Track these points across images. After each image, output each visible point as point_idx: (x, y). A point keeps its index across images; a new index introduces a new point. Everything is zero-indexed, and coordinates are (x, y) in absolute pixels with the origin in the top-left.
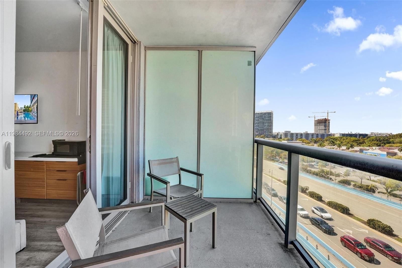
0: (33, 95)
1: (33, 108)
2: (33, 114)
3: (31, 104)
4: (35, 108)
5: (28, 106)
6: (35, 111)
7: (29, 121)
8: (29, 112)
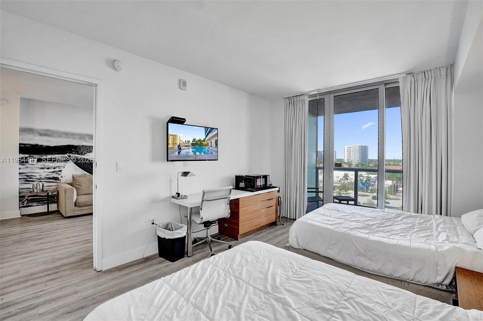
0: (209, 129)
1: (209, 142)
2: (209, 148)
3: (206, 137)
4: (212, 142)
5: (200, 139)
6: (212, 145)
7: (203, 155)
8: (203, 146)
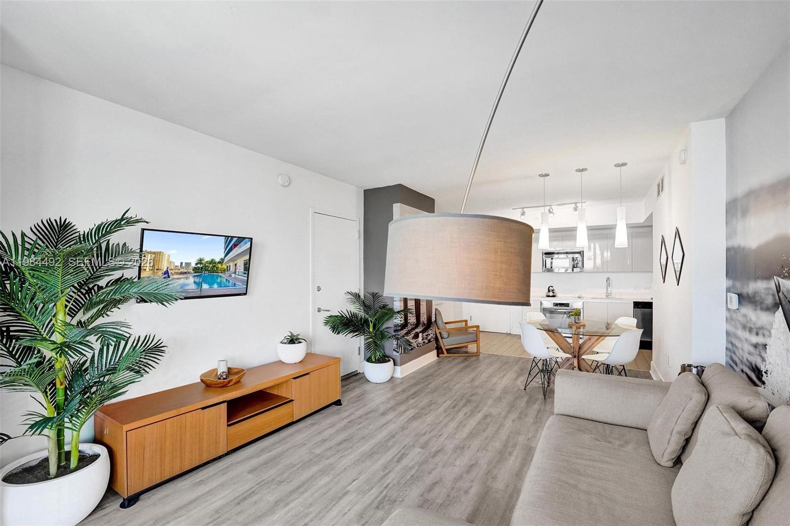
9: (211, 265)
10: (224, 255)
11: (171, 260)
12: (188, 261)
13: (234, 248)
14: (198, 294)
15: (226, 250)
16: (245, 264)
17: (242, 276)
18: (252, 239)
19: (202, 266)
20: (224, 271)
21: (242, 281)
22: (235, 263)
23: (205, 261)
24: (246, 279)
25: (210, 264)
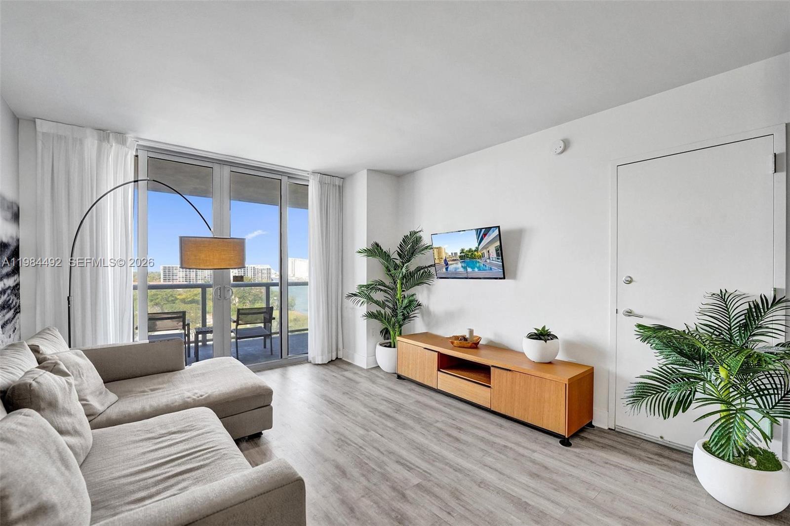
9: (470, 254)
10: (477, 244)
11: (446, 251)
12: (455, 252)
13: (485, 237)
14: (465, 276)
15: (478, 240)
16: (497, 250)
17: (496, 261)
18: (499, 227)
19: (464, 254)
20: (480, 257)
21: (496, 265)
22: (488, 250)
23: (466, 250)
24: (501, 264)
25: (469, 252)
